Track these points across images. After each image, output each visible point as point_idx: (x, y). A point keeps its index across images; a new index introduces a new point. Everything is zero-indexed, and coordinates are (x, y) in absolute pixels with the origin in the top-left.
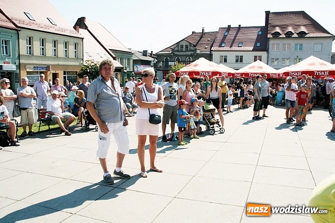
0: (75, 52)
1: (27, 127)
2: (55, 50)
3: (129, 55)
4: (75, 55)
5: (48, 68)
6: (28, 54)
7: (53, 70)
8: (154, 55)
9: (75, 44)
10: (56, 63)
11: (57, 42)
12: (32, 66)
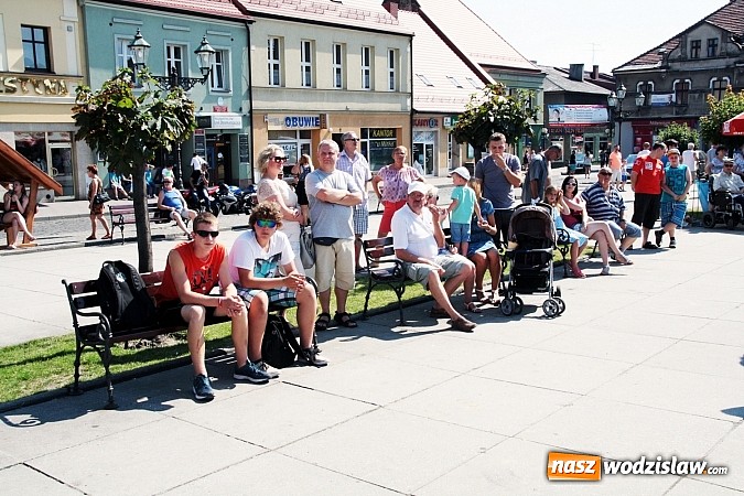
0: (392, 74)
1: (333, 298)
2: (338, 71)
3: (534, 80)
4: (392, 83)
5: (320, 120)
6: (272, 85)
7: (334, 125)
8: (601, 76)
9: (391, 52)
10: (341, 106)
11: (345, 49)
12: (282, 117)
